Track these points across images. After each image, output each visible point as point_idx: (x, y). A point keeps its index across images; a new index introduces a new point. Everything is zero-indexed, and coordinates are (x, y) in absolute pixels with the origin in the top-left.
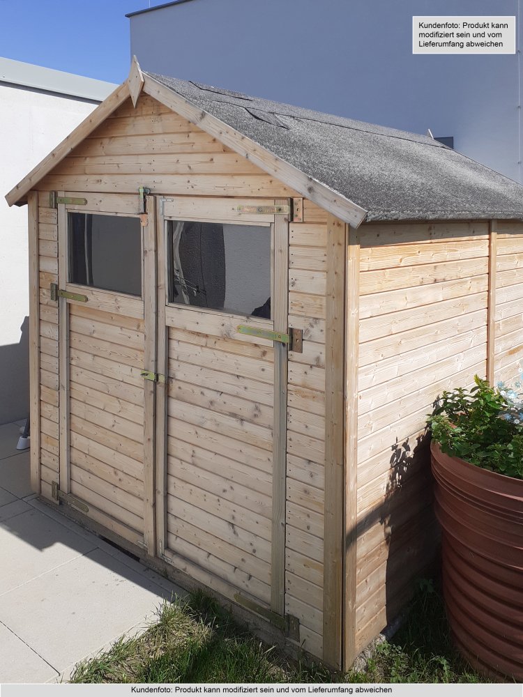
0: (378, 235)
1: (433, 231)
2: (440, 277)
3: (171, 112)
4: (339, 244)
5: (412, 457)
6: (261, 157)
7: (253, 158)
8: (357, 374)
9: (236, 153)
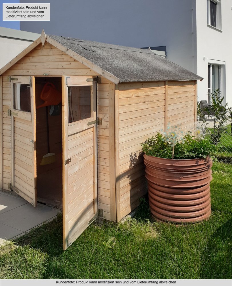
0: (125, 87)
1: (144, 85)
2: (146, 101)
3: (56, 48)
4: (112, 90)
5: (138, 159)
6: (87, 63)
7: (84, 63)
8: (119, 130)
9: (78, 61)
